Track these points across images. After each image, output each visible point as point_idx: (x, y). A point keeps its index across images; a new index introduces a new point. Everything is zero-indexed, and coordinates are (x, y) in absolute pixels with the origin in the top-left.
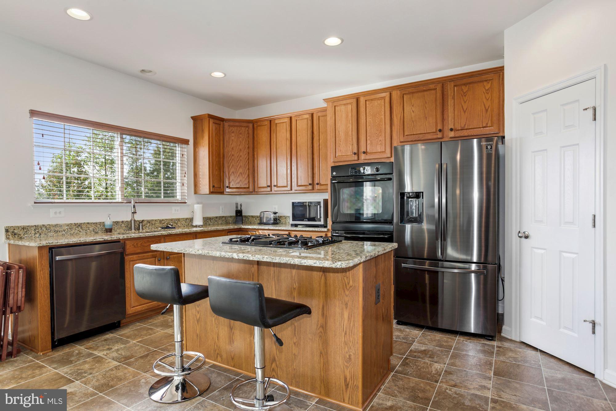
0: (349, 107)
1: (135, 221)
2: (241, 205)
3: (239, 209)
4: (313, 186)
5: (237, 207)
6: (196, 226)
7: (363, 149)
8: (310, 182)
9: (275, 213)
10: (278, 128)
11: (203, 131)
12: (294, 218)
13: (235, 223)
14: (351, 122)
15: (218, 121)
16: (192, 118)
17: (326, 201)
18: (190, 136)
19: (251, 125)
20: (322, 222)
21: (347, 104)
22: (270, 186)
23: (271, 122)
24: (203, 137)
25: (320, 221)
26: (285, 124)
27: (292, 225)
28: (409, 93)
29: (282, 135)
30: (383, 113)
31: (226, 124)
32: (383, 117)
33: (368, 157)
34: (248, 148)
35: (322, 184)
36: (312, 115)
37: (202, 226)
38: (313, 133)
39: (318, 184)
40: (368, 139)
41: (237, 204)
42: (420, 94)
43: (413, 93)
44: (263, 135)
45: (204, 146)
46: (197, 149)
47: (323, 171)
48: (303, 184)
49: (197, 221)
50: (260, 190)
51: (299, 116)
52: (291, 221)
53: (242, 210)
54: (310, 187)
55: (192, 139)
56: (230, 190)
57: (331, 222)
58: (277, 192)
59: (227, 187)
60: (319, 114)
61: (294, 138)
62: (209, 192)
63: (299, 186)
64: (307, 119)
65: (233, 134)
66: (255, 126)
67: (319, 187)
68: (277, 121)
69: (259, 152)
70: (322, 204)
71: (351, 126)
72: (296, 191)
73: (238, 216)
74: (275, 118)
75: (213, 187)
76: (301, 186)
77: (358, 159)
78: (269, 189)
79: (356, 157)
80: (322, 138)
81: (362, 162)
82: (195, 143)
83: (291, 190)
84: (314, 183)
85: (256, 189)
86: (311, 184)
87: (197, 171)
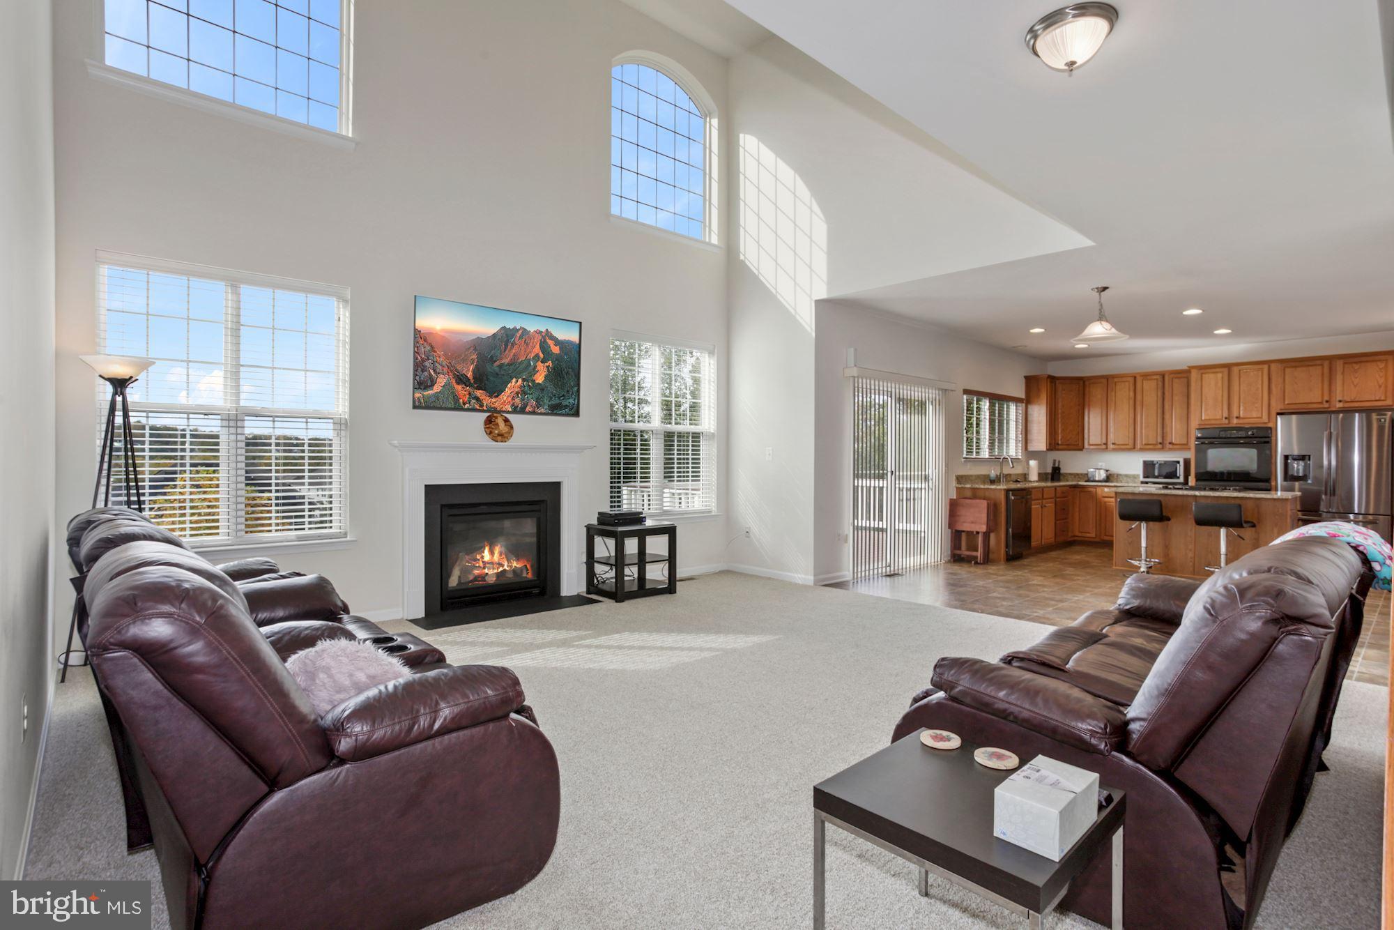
0: (1220, 375)
2: (1059, 462)
3: (1057, 465)
4: (1162, 445)
5: (1054, 464)
6: (1034, 482)
7: (1235, 414)
8: (1160, 440)
9: (1107, 471)
10: (1117, 387)
11: (1039, 390)
12: (1144, 477)
13: (1053, 480)
14: (1221, 389)
15: (1052, 379)
16: (1026, 377)
17: (1187, 463)
18: (1023, 396)
19: (1082, 382)
20: (1181, 480)
21: (1217, 372)
22: (1106, 444)
23: (1108, 381)
24: (1038, 396)
25: (1179, 478)
26: (1127, 383)
27: (1142, 483)
28: (1292, 367)
29: (1123, 394)
30: (1260, 382)
31: (1057, 382)
32: (1260, 387)
33: (1241, 421)
34: (1079, 405)
35: (1175, 443)
36: (1163, 376)
37: (1037, 482)
38: (1164, 393)
39: (1170, 443)
40: (1241, 404)
41: (1055, 461)
42: (1304, 369)
43: (1296, 367)
44: (1097, 392)
45: (1039, 404)
46: (1029, 406)
47: (1176, 431)
48: (1149, 443)
49: (1034, 477)
50: (1092, 447)
51: (1146, 376)
52: (1141, 479)
53: (1060, 466)
54: (1160, 446)
55: (1024, 397)
56: (1060, 447)
57: (1194, 480)
58: (1114, 450)
59: (1058, 444)
60: (1172, 375)
61: (1139, 397)
62: (1045, 449)
63: (1145, 444)
64: (1157, 379)
65: (1064, 392)
66: (1087, 383)
67: (1171, 446)
68: (1116, 380)
69: (1091, 409)
70: (1182, 463)
71: (1221, 392)
72: (1142, 450)
73: (1056, 474)
74: (1113, 377)
75: (1050, 444)
76: (1148, 444)
77: (1229, 423)
78: (1105, 447)
79: (1227, 421)
80: (1176, 398)
81: (1234, 426)
82: (1028, 400)
83: (1134, 448)
84: (1165, 442)
85: (1086, 446)
86: (1160, 443)
87: (1029, 428)
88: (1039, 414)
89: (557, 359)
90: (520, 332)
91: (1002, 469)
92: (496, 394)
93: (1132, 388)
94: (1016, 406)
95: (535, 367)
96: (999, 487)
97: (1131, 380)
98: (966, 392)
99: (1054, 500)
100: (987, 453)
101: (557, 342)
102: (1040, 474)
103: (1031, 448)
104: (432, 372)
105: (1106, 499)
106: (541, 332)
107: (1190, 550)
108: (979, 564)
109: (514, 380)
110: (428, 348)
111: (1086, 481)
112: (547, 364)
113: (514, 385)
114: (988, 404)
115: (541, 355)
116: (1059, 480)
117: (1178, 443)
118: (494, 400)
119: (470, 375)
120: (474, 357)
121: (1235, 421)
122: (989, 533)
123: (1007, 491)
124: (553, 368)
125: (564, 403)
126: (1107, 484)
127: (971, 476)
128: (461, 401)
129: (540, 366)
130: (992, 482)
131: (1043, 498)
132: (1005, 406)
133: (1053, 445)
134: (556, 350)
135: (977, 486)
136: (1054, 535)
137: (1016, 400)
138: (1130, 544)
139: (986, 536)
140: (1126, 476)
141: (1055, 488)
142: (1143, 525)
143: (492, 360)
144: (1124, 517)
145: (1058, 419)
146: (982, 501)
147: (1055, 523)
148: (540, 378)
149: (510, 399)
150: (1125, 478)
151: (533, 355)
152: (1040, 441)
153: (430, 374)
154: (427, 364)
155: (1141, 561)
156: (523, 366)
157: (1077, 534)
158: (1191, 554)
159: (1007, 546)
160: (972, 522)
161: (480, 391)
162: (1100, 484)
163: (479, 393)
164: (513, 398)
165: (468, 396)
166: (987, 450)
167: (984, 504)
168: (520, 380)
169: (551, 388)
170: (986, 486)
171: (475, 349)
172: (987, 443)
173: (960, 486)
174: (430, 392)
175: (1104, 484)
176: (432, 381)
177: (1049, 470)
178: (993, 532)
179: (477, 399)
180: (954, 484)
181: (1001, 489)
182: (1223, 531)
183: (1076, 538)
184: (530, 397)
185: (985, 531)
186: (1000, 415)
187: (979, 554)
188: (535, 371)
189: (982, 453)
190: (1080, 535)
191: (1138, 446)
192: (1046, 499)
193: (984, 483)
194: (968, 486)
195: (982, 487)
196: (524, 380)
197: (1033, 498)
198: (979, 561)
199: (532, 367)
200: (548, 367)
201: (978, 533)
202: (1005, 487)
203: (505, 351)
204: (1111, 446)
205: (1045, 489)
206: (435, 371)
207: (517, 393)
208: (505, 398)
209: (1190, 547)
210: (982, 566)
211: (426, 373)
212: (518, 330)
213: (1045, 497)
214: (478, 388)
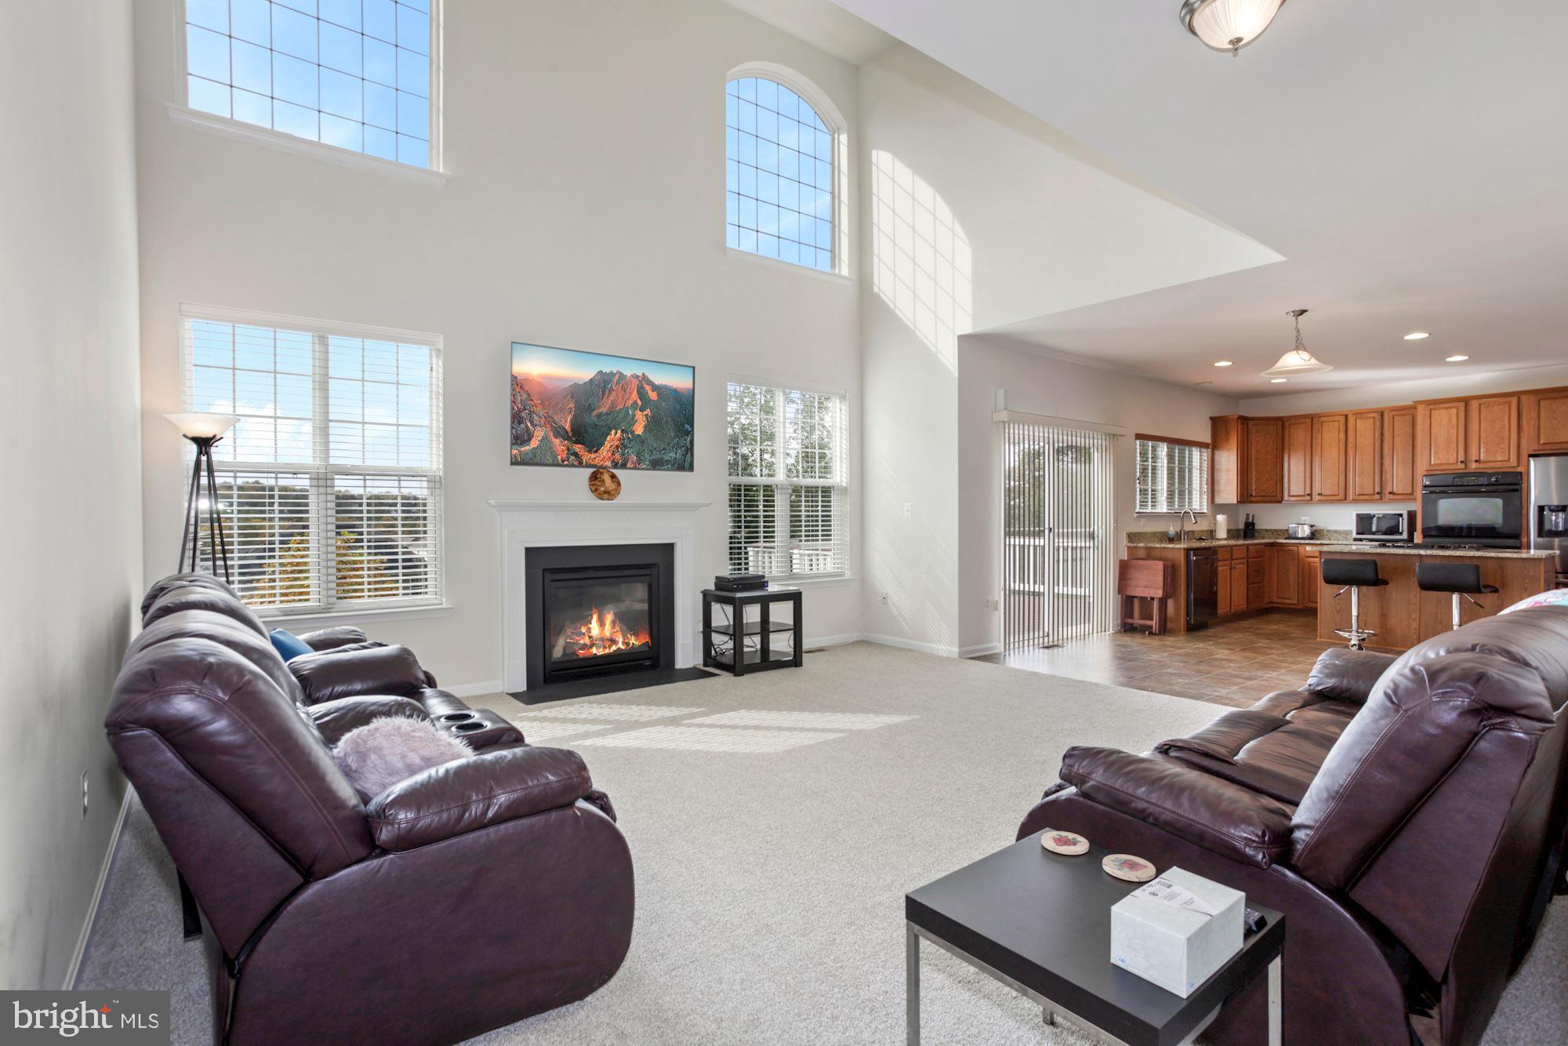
0: (1453, 410)
1: (1184, 531)
2: (1253, 516)
3: (1250, 520)
4: (1380, 496)
5: (1247, 518)
6: (1222, 539)
7: (1474, 456)
8: (1377, 489)
9: (1312, 526)
10: (1324, 427)
11: (1228, 433)
12: (1358, 534)
13: (1245, 537)
14: (1455, 427)
15: (1244, 420)
16: (1211, 418)
17: (1412, 516)
18: (1208, 439)
19: (1280, 423)
20: (1405, 536)
21: (1450, 408)
22: (1310, 495)
23: (1312, 421)
24: (1227, 440)
25: (1401, 533)
26: (1336, 423)
27: (1355, 540)
29: (1331, 436)
30: (1507, 418)
31: (1250, 423)
32: (1507, 423)
33: (1481, 466)
34: (1277, 449)
35: (1397, 492)
36: (1382, 414)
37: (1225, 539)
38: (1382, 434)
39: (1390, 493)
40: (1481, 446)
41: (1248, 515)
43: (1554, 399)
44: (1299, 435)
45: (1229, 450)
46: (1217, 452)
47: (1398, 478)
48: (1365, 493)
49: (1222, 533)
50: (1293, 499)
51: (1360, 414)
52: (1354, 535)
53: (1255, 521)
54: (1378, 497)
55: (1210, 442)
56: (1253, 499)
57: (1421, 536)
58: (1321, 502)
59: (1251, 496)
60: (1394, 413)
61: (1351, 439)
62: (1235, 502)
63: (1359, 495)
64: (1374, 418)
65: (1259, 435)
66: (1286, 424)
67: (1391, 496)
68: (1323, 419)
69: (1292, 454)
70: (1405, 516)
71: (1455, 432)
72: (1355, 501)
73: (1249, 530)
74: (1319, 416)
75: (1242, 496)
76: (1363, 495)
77: (1466, 468)
78: (1309, 498)
79: (1463, 466)
80: (1398, 440)
81: (1472, 471)
82: (1214, 446)
83: (1346, 499)
84: (1384, 491)
85: (1286, 497)
86: (1378, 493)
87: (1216, 477)
88: (1228, 461)
89: (656, 406)
90: (617, 376)
91: (1182, 526)
92: (595, 449)
93: (1342, 427)
94: (1200, 452)
95: (634, 416)
96: (1177, 546)
97: (1342, 419)
98: (1139, 436)
99: (1245, 561)
100: (1165, 506)
101: (655, 388)
102: (1229, 531)
103: (1218, 501)
104: (529, 424)
105: (1309, 559)
106: (637, 377)
107: (1414, 620)
108: (1155, 634)
109: (613, 432)
110: (525, 396)
111: (1286, 539)
112: (646, 413)
113: (614, 437)
114: (1166, 450)
115: (639, 402)
116: (1253, 537)
117: (1400, 492)
118: (593, 456)
119: (568, 427)
120: (572, 405)
121: (1473, 466)
122: (1166, 599)
123: (1187, 551)
124: (653, 417)
125: (666, 458)
126: (1312, 542)
127: (1146, 533)
128: (559, 457)
129: (639, 415)
130: (1171, 540)
131: (1232, 559)
132: (1187, 452)
133: (1245, 497)
134: (653, 396)
135: (1152, 545)
136: (1245, 600)
137: (1201, 445)
138: (1338, 612)
139: (1163, 602)
140: (1336, 532)
141: (1248, 546)
142: (1354, 590)
143: (590, 409)
144: (1329, 580)
145: (1251, 467)
146: (1157, 562)
147: (1248, 588)
148: (639, 430)
149: (610, 454)
150: (1335, 535)
151: (631, 402)
152: (1229, 492)
153: (527, 427)
154: (523, 414)
155: (1351, 632)
156: (621, 415)
157: (1275, 599)
158: (1414, 625)
159: (1188, 614)
160: (1146, 587)
161: (580, 446)
162: (1303, 542)
163: (578, 448)
164: (613, 454)
165: (566, 452)
166: (1165, 503)
167: (1160, 565)
168: (619, 431)
169: (651, 440)
170: (1163, 545)
171: (572, 397)
172: (1165, 495)
173: (1132, 545)
174: (527, 448)
175: (1307, 541)
176: (529, 435)
177: (1242, 526)
178: (1170, 597)
179: (576, 454)
180: (1125, 542)
181: (1180, 549)
182: (1455, 597)
183: (1273, 605)
184: (631, 451)
185: (1160, 596)
186: (1182, 461)
187: (1154, 623)
188: (633, 421)
189: (1159, 506)
190: (1279, 600)
191: (1351, 496)
192: (1236, 559)
193: (1161, 541)
194: (1142, 545)
195: (1158, 546)
196: (623, 431)
197: (1220, 558)
198: (1154, 632)
199: (630, 417)
200: (646, 415)
201: (1153, 599)
202: (1185, 546)
203: (603, 397)
204: (1316, 497)
205: (1234, 548)
206: (531, 422)
207: (617, 447)
208: (604, 453)
209: (1414, 616)
210: (1157, 637)
211: (523, 426)
212: (615, 374)
213: (1234, 557)
214: (577, 442)
